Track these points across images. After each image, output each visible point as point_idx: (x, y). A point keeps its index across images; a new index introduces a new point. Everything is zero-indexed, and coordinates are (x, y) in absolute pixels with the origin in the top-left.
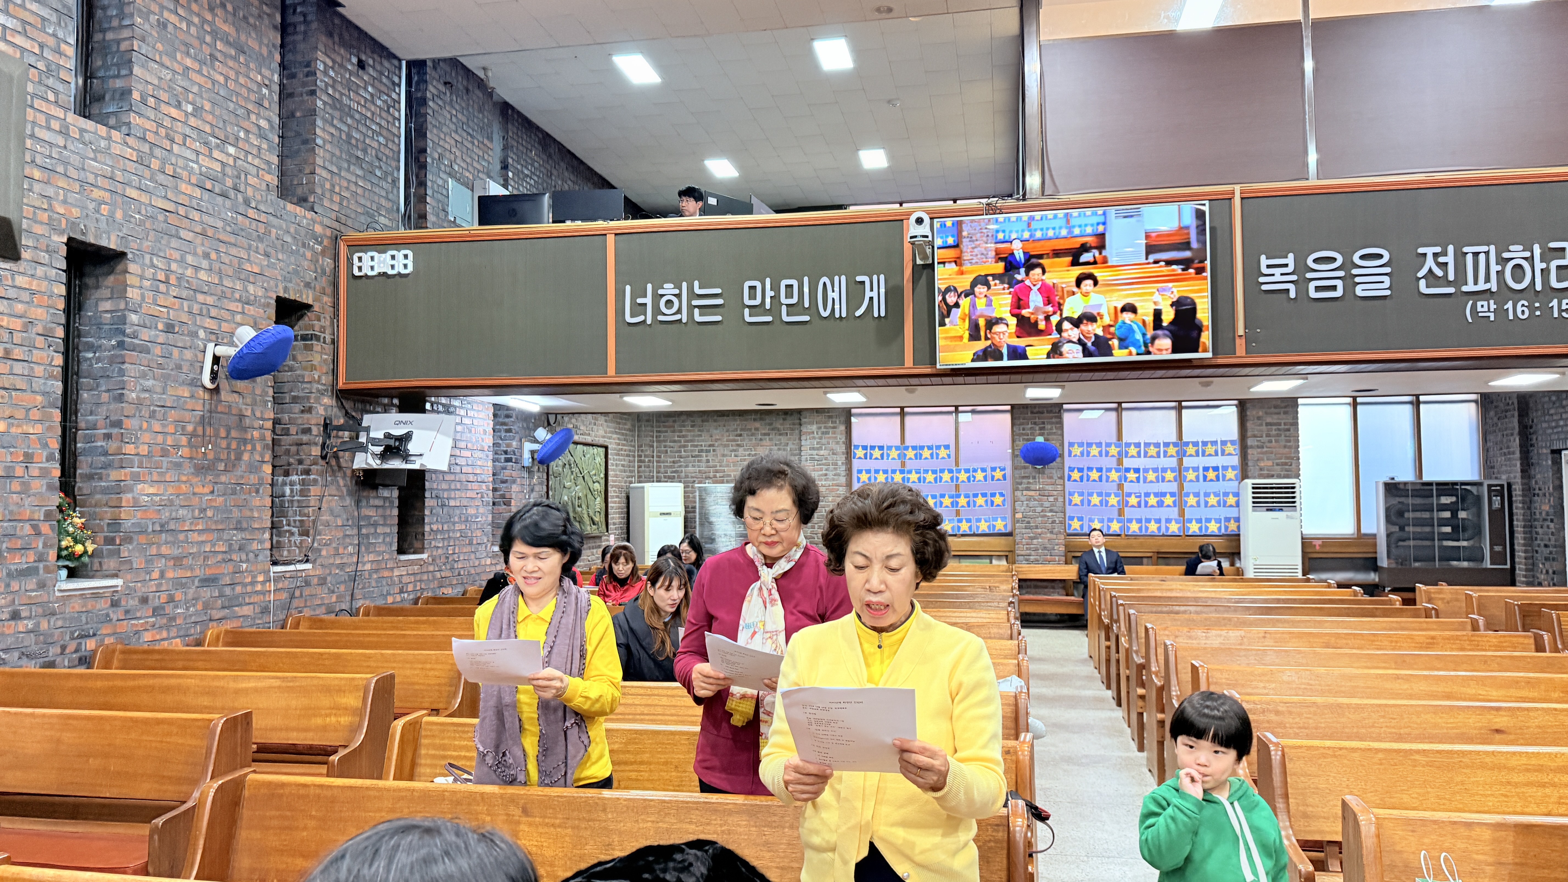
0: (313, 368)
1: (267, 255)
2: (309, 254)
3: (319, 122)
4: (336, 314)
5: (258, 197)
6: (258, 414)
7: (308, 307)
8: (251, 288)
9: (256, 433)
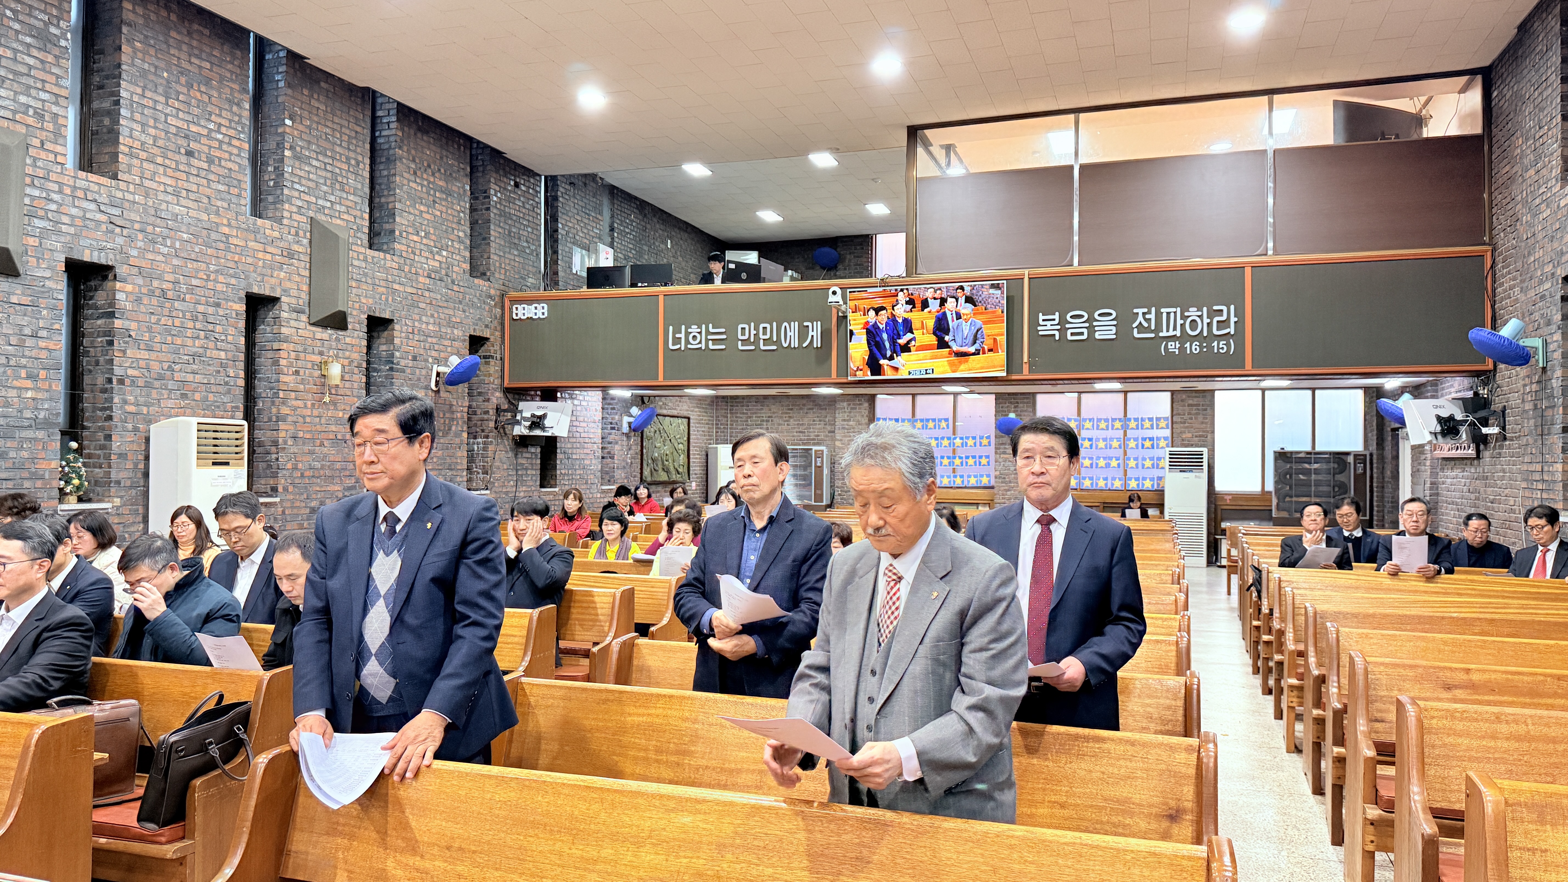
0: (490, 375)
1: (464, 311)
2: (487, 308)
3: (492, 227)
4: (503, 342)
5: (459, 278)
6: (460, 404)
7: (487, 339)
8: (456, 331)
9: (459, 415)
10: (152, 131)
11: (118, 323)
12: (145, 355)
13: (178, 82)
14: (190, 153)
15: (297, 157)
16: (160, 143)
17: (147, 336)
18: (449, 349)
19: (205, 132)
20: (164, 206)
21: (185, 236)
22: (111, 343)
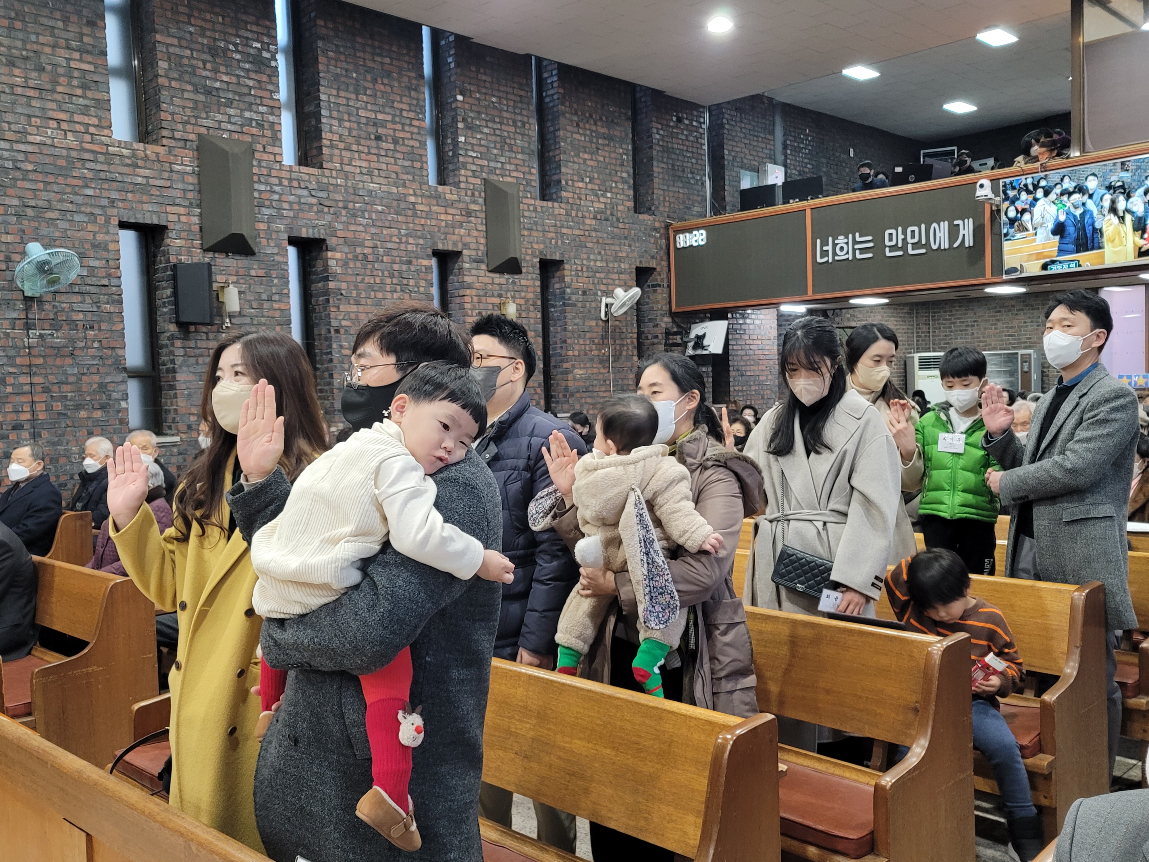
0: (658, 302)
1: (630, 246)
2: (652, 240)
3: (655, 164)
4: (669, 271)
5: (624, 216)
6: (629, 331)
7: (654, 269)
8: (622, 265)
9: (629, 341)
10: (347, 124)
11: (331, 285)
12: (354, 308)
13: (365, 80)
14: (378, 138)
15: (469, 127)
16: (354, 133)
17: (354, 293)
18: (617, 282)
19: (389, 118)
20: (361, 185)
21: (379, 208)
22: (328, 301)
